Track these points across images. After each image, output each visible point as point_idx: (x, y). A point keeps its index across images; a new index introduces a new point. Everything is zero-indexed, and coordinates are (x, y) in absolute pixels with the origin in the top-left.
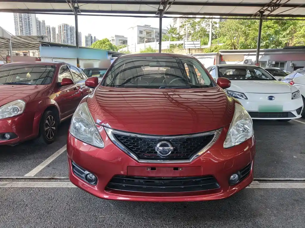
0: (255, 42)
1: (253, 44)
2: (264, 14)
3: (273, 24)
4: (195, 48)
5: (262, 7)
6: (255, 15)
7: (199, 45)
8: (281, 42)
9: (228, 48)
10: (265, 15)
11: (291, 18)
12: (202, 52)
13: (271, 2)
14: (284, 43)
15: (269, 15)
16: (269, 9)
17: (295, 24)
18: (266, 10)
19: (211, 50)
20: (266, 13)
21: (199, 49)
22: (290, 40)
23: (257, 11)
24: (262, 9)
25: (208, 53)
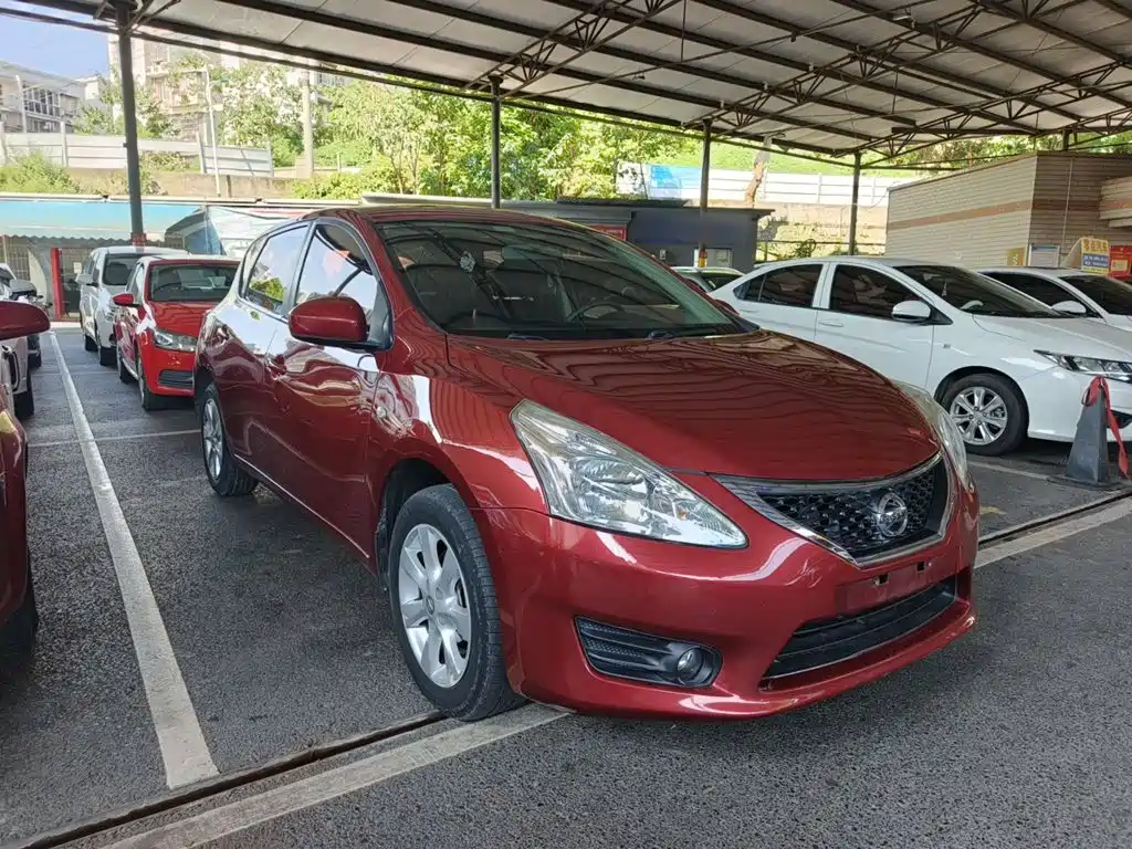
0: (468, 175)
1: (463, 179)
2: (501, 86)
3: (517, 122)
4: (249, 174)
5: (496, 64)
6: (476, 86)
7: (267, 167)
8: (546, 181)
9: (379, 186)
10: (505, 91)
11: (562, 108)
12: (282, 196)
13: (522, 53)
14: (554, 184)
15: (518, 93)
16: (519, 71)
17: (572, 129)
18: (507, 72)
19: (320, 191)
20: (509, 84)
21: (267, 179)
22: (566, 178)
23: (482, 73)
24: (496, 68)
25: (306, 200)
